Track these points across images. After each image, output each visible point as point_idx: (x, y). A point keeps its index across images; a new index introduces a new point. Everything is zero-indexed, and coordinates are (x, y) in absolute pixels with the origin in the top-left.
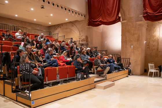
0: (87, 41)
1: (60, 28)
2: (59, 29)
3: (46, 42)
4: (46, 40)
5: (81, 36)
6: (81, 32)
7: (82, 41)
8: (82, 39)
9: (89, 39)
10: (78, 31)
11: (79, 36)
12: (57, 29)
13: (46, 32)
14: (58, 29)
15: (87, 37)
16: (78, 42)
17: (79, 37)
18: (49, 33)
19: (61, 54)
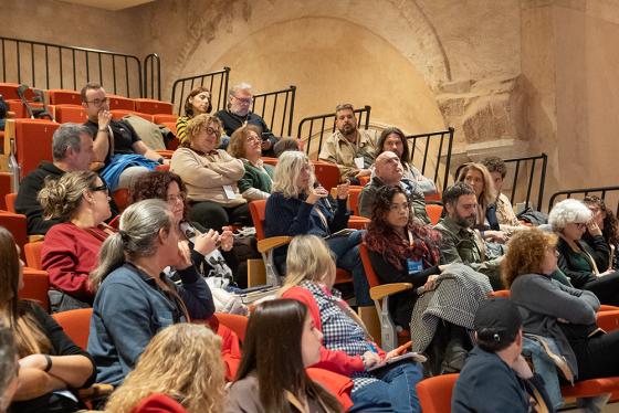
0: (526, 132)
1: (246, 15)
2: (238, 25)
3: (108, 161)
4: (101, 136)
5: (459, 79)
6: (462, 44)
7: (471, 137)
8: (471, 112)
9: (547, 108)
10: (429, 41)
11: (442, 89)
12: (212, 27)
13: (107, 61)
14: (220, 33)
15: (523, 93)
16: (435, 140)
17: (444, 97)
18: (134, 78)
19: (271, 276)
